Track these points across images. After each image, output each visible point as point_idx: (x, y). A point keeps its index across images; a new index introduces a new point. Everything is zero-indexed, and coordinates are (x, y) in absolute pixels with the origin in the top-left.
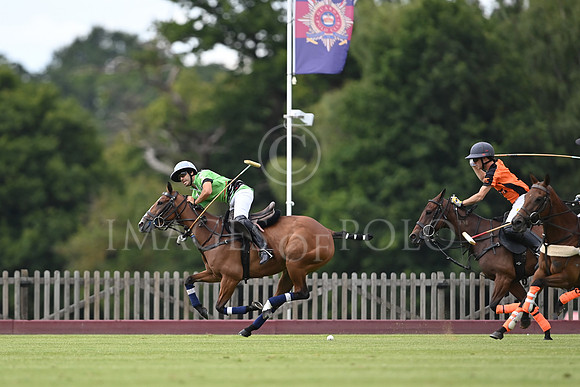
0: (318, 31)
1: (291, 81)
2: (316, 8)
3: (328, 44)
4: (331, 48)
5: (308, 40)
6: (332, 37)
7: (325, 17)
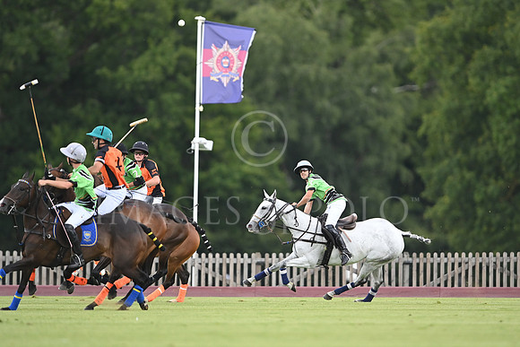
0: (218, 71)
1: (199, 109)
2: (218, 54)
3: (225, 81)
4: (227, 84)
5: (212, 78)
6: (227, 76)
7: (224, 60)
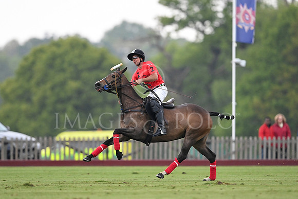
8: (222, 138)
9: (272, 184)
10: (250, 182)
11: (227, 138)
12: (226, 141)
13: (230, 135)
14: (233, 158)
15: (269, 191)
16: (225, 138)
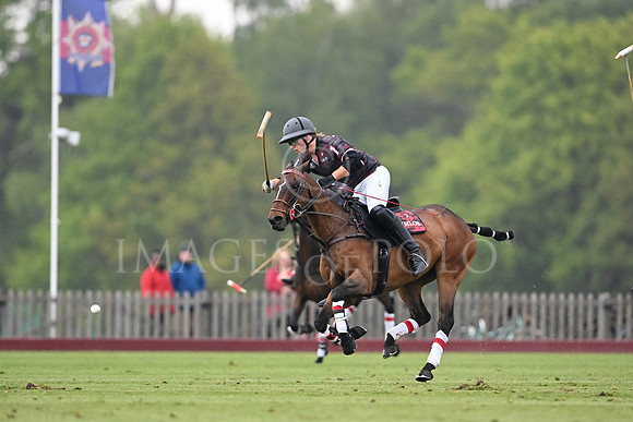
8: (30, 294)
9: (138, 389)
10: (92, 385)
11: (40, 293)
12: (37, 300)
13: (47, 287)
14: (53, 334)
15: (134, 404)
16: (35, 293)
